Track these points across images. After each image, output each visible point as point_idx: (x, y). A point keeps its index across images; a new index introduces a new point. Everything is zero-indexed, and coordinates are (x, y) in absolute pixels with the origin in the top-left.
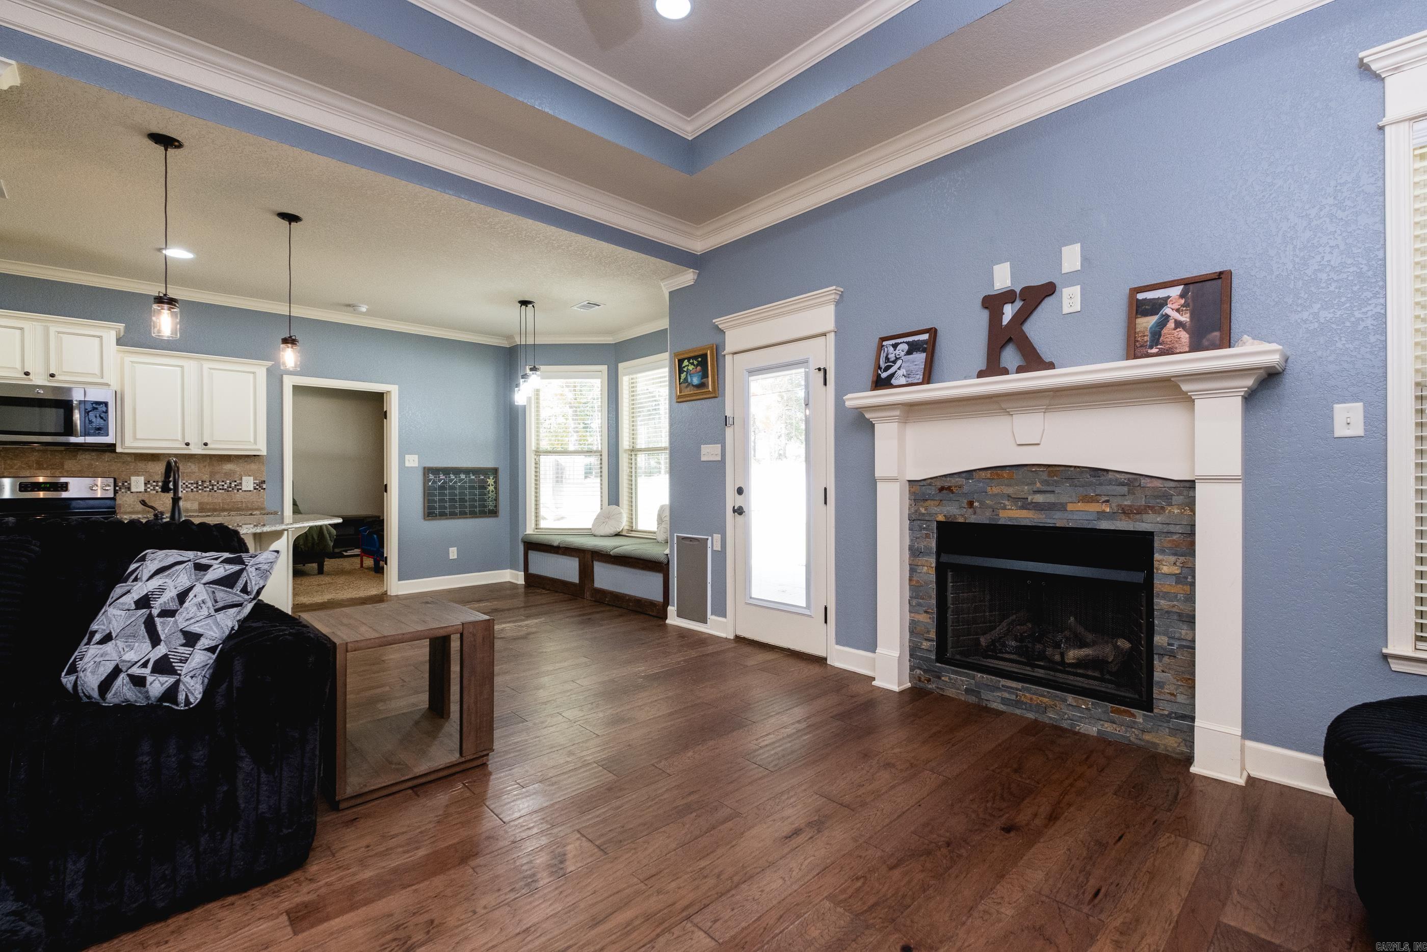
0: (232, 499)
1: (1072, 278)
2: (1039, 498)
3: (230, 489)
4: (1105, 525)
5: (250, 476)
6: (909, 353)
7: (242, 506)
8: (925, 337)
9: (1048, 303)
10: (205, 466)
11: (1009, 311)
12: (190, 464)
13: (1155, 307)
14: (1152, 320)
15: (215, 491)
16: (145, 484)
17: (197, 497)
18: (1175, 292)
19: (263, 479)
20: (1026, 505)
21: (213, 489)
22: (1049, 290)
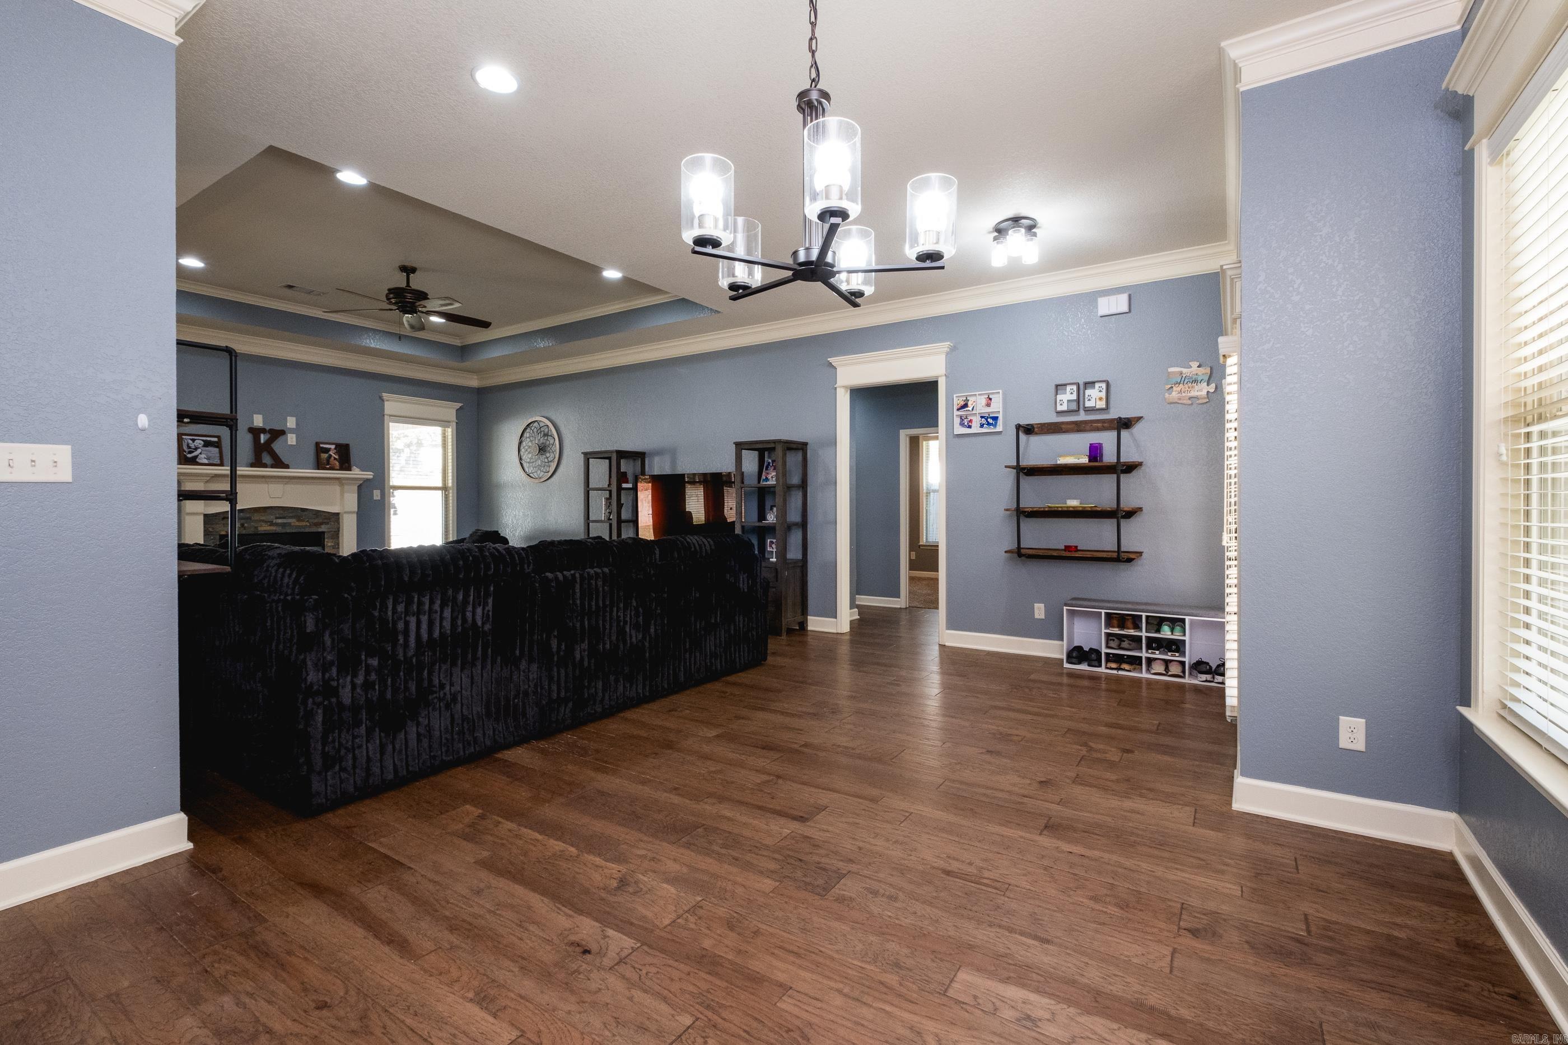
1: (292, 431)
2: (280, 521)
4: (307, 530)
6: (204, 446)
8: (216, 439)
9: (281, 439)
11: (263, 438)
13: (327, 450)
14: (326, 456)
18: (333, 447)
20: (272, 524)
22: (282, 433)
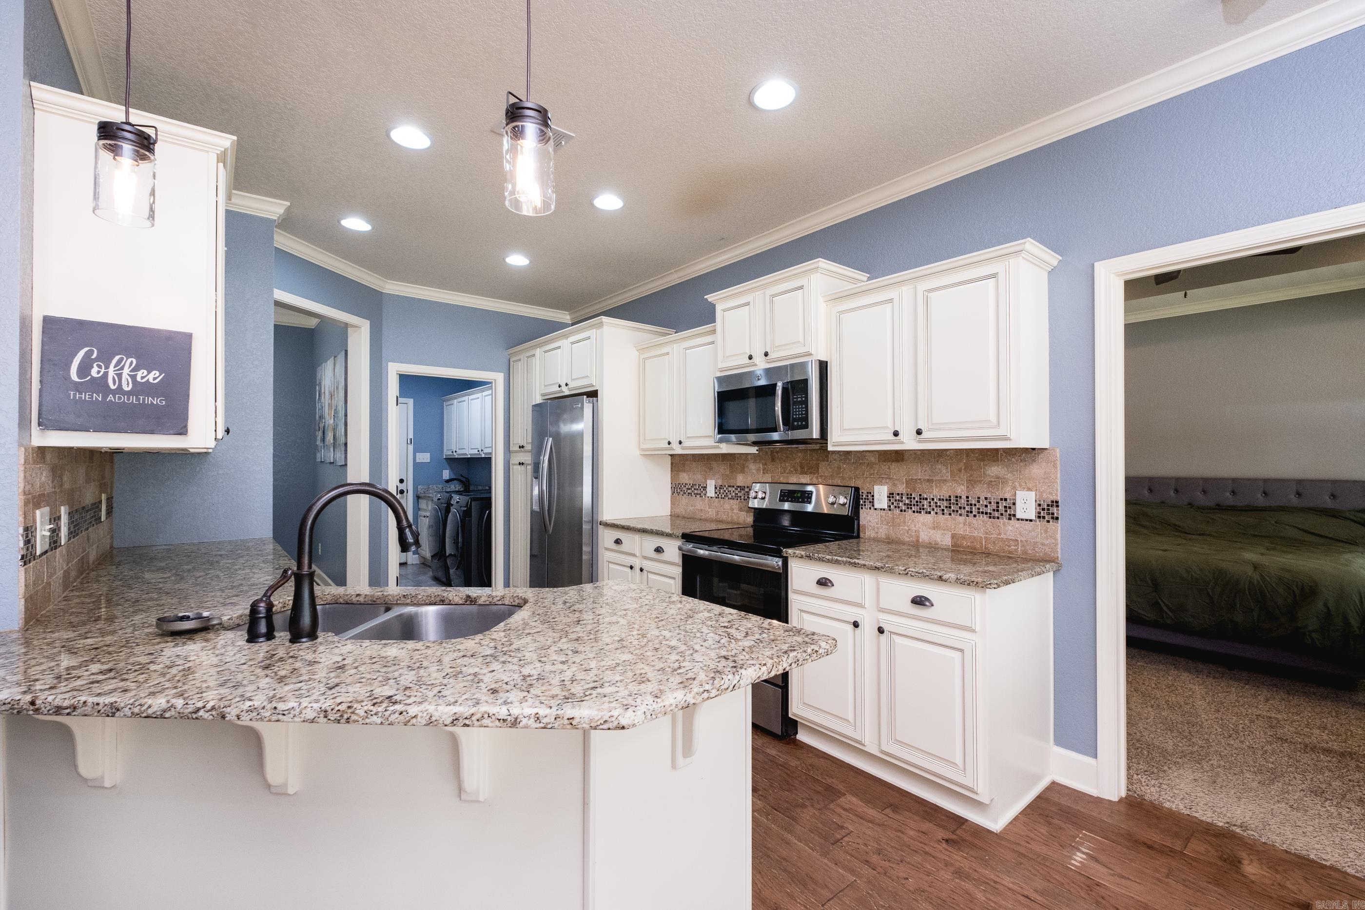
0: (1000, 534)
3: (996, 514)
5: (1029, 489)
7: (1016, 550)
10: (960, 470)
12: (939, 466)
15: (975, 516)
16: (889, 497)
17: (949, 524)
19: (1054, 498)
21: (971, 512)
